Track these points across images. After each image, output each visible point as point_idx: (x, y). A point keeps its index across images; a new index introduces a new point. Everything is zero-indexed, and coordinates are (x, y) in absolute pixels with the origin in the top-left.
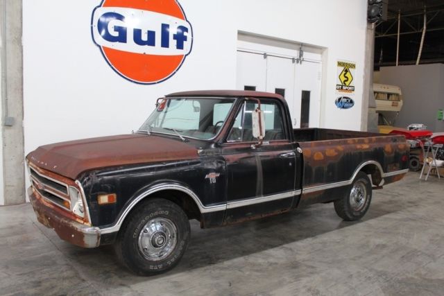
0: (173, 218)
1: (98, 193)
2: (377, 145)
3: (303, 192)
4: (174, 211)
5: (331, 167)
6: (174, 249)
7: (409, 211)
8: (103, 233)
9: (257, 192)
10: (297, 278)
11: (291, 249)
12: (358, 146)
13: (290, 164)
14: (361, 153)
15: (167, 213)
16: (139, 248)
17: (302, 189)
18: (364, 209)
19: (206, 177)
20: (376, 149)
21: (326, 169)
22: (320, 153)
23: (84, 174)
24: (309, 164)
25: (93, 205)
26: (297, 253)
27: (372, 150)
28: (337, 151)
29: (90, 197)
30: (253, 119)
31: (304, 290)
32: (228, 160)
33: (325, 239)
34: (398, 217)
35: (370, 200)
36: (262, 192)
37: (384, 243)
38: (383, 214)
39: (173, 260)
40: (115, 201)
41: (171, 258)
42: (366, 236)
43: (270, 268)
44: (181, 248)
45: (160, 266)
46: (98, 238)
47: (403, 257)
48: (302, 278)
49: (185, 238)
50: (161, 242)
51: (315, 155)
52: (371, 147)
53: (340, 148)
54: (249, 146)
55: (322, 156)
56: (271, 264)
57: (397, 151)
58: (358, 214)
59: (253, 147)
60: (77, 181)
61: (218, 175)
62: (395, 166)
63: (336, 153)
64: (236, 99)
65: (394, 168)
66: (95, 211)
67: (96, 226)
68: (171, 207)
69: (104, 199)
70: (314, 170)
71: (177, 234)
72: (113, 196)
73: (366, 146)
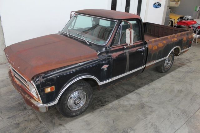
0: (85, 90)
1: (45, 87)
2: (180, 38)
3: (146, 66)
4: (85, 87)
5: (160, 52)
6: (85, 103)
7: (188, 66)
8: (49, 106)
9: (126, 70)
10: (145, 115)
11: (139, 94)
12: (173, 40)
13: (142, 54)
14: (173, 43)
15: (82, 88)
16: (68, 106)
17: (146, 65)
18: (170, 67)
19: (102, 68)
20: (180, 40)
21: (158, 53)
22: (156, 46)
23: (36, 77)
24: (151, 52)
25: (42, 94)
26: (142, 97)
27: (178, 41)
28: (163, 43)
29: (40, 90)
30: (127, 34)
31: (149, 125)
32: (113, 56)
33: (154, 86)
34: (184, 70)
35: (173, 63)
36: (128, 70)
37: (181, 89)
38: (177, 68)
39: (85, 108)
40: (54, 90)
41: (84, 108)
42: (172, 84)
43: (132, 108)
44: (88, 102)
45: (79, 113)
46: (47, 109)
47: (191, 99)
48: (147, 116)
49: (90, 98)
50: (79, 102)
51: (154, 47)
52: (177, 40)
53: (165, 42)
54: (123, 47)
55: (157, 47)
56: (132, 105)
57: (188, 39)
58: (167, 70)
59: (125, 47)
60: (32, 82)
61: (108, 66)
62: (186, 46)
63: (163, 45)
64: (117, 21)
65: (185, 47)
66: (44, 96)
67: (45, 103)
68: (83, 85)
69: (48, 90)
70: (152, 55)
71: (87, 96)
72: (53, 88)
73: (176, 39)
